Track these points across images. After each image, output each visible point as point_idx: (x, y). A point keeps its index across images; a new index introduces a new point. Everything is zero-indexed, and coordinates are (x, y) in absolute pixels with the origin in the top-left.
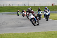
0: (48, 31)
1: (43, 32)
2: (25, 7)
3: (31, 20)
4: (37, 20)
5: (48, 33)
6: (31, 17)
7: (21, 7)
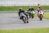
0: (35, 28)
1: (30, 29)
2: (15, 7)
5: (35, 30)
7: (12, 7)
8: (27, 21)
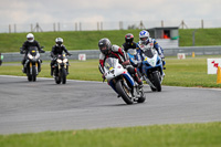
3: (113, 83)
4: (135, 84)
6: (113, 72)
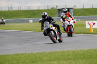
8: (58, 38)
